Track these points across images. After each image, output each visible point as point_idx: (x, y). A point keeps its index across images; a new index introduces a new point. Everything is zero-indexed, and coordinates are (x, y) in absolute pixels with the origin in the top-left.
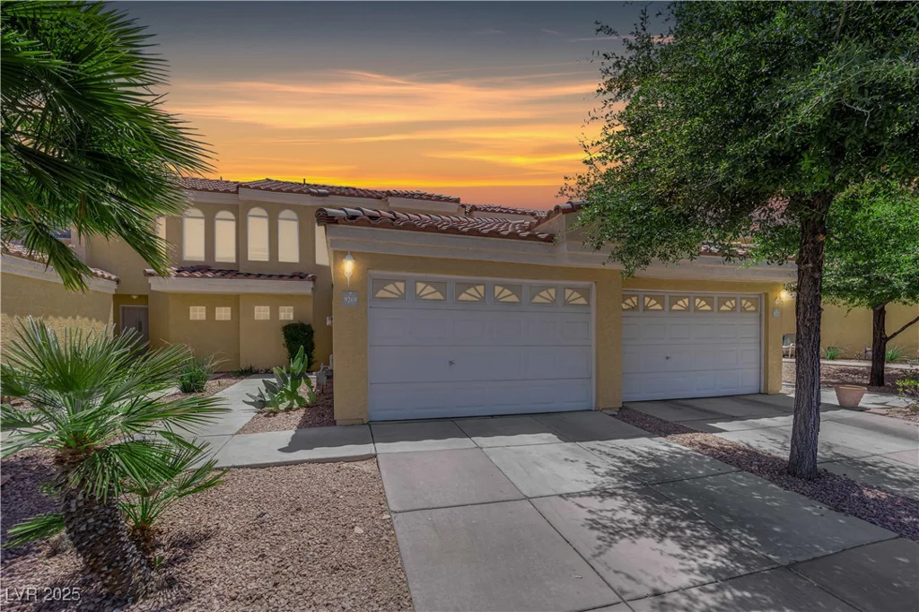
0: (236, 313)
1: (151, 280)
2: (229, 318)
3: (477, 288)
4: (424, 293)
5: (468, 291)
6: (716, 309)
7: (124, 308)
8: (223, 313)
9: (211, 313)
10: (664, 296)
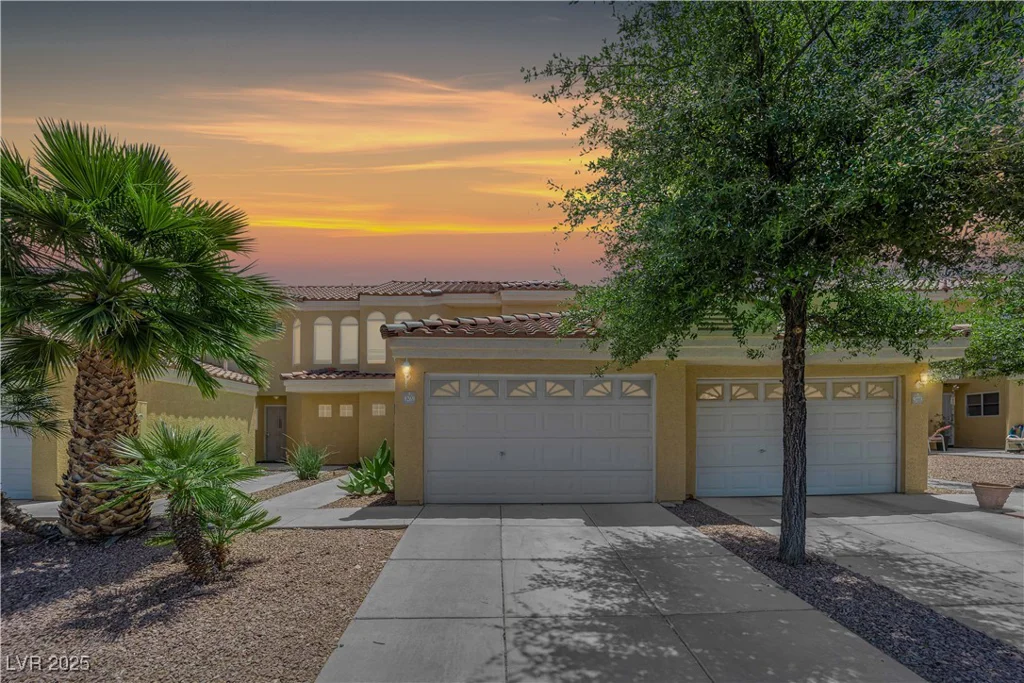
0: (356, 411)
1: (286, 383)
2: (351, 415)
3: (529, 384)
4: (478, 390)
5: (520, 388)
6: (829, 396)
7: (267, 408)
8: (346, 411)
9: (336, 411)
10: (757, 384)
